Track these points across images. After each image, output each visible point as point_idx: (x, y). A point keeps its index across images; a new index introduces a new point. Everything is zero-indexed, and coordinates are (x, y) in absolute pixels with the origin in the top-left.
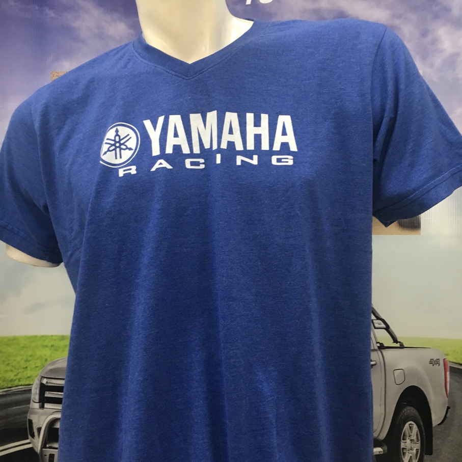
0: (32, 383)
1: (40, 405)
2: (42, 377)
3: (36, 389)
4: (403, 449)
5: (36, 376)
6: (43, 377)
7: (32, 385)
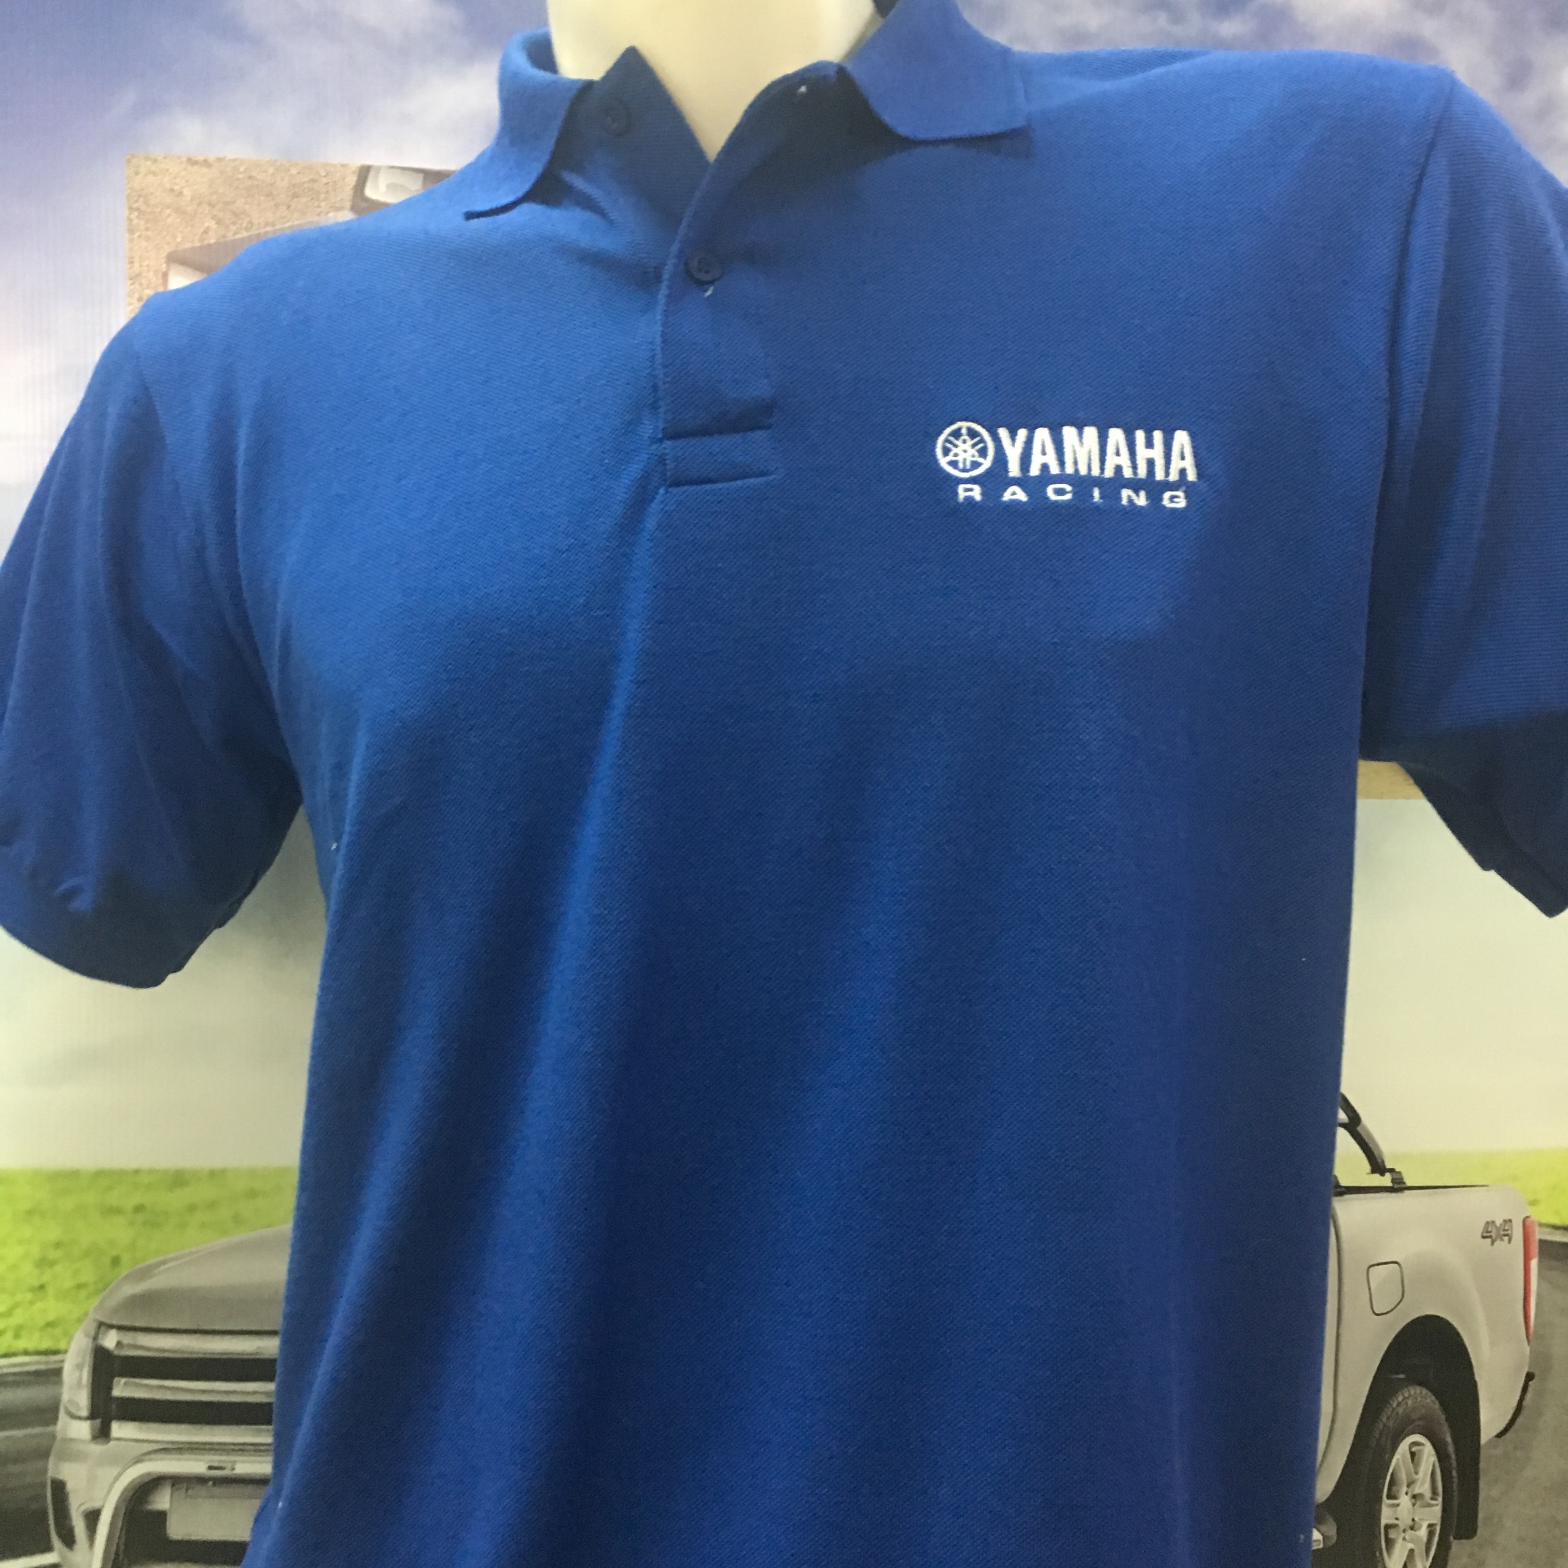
0: (62, 1345)
1: (93, 1429)
2: (101, 1325)
3: (79, 1367)
4: (1387, 1527)
5: (79, 1320)
6: (103, 1327)
7: (66, 1352)
